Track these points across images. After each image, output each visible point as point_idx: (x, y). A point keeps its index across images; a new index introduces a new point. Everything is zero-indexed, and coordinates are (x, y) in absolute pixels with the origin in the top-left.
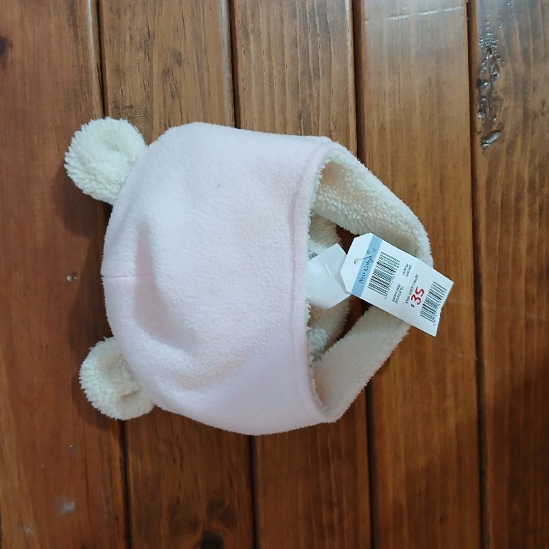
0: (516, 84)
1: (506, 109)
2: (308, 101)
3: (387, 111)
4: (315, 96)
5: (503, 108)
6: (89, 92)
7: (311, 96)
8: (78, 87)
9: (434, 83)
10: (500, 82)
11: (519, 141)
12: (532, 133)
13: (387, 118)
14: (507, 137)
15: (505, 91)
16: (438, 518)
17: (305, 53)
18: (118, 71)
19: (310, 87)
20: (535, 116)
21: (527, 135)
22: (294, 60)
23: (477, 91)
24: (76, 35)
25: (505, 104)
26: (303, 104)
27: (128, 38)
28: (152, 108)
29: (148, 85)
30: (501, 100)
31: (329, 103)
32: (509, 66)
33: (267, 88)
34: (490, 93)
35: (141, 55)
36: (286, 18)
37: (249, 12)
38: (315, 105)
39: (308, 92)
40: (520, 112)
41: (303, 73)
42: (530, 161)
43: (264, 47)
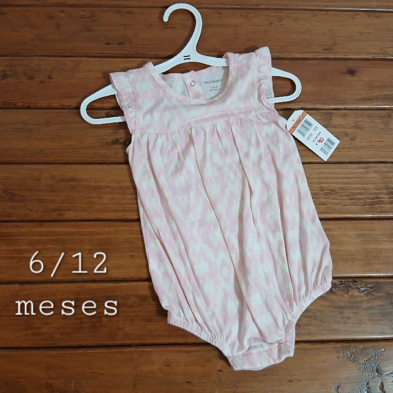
0: (357, 302)
1: (343, 296)
2: (339, 195)
3: (337, 233)
4: (342, 198)
5: (344, 294)
6: (336, 104)
7: (342, 196)
8: (337, 100)
9: (353, 257)
10: (356, 293)
11: (328, 303)
12: (332, 311)
13: (334, 232)
14: (329, 296)
15: (352, 296)
16: (134, 254)
17: (360, 194)
18: (345, 115)
19: (346, 196)
20: (341, 313)
21: (331, 308)
22: (357, 189)
23: (351, 280)
24: (358, 100)
25: (345, 295)
26: (338, 192)
27: (359, 120)
28: (331, 127)
29: (341, 126)
30: (348, 294)
31: (339, 204)
32: (365, 298)
33: (343, 176)
34: (350, 287)
35: (353, 125)
36: (375, 185)
37: (376, 169)
38: (339, 198)
39: (343, 195)
40: (343, 304)
41: (352, 193)
42: (317, 310)
43: (362, 176)
